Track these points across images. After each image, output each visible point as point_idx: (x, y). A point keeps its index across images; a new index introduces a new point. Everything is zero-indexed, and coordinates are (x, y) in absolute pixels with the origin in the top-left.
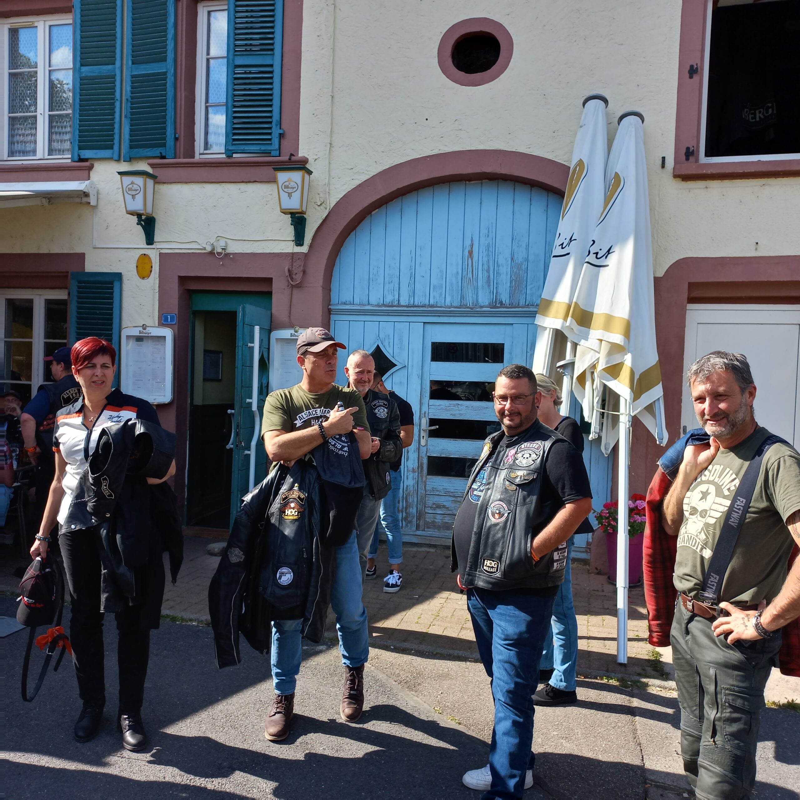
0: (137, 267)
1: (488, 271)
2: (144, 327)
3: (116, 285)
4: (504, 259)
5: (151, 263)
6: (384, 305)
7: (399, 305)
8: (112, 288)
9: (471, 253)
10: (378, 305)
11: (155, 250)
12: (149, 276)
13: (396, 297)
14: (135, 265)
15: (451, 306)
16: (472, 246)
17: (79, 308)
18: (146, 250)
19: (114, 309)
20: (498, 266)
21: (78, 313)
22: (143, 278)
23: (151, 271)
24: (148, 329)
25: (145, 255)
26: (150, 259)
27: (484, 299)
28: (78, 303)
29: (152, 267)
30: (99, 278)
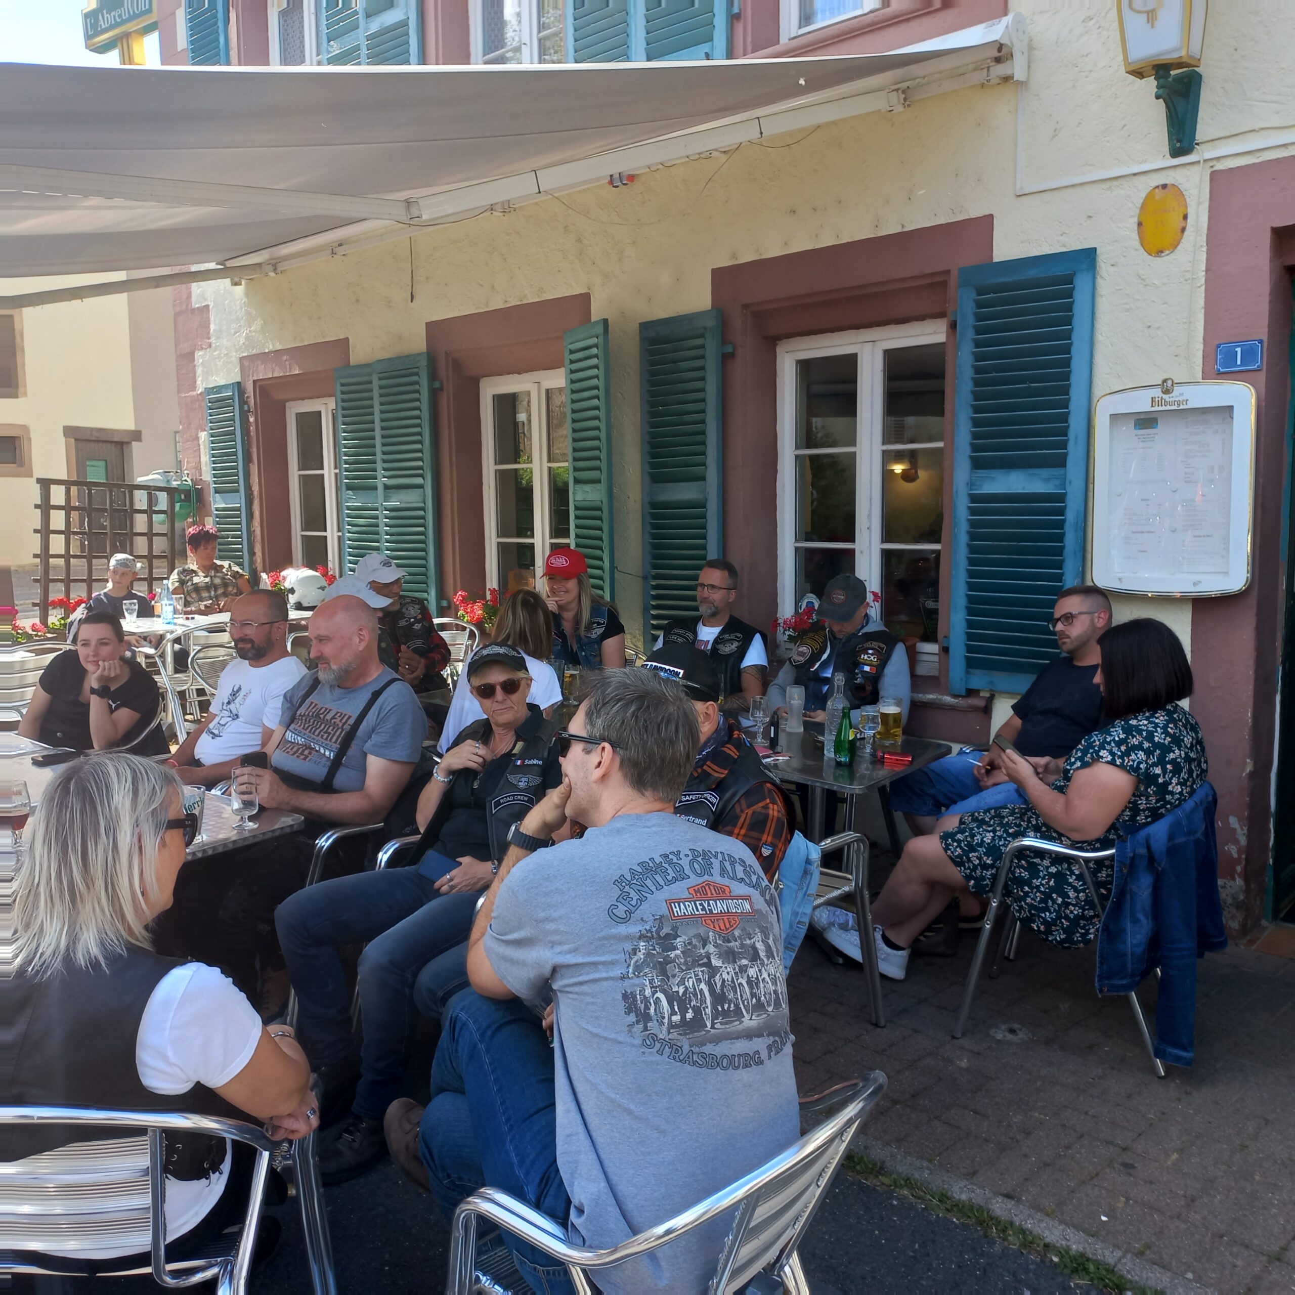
0: (1140, 224)
2: (1166, 387)
3: (1081, 283)
5: (1186, 206)
8: (1069, 294)
11: (1196, 169)
12: (1175, 245)
14: (1136, 220)
17: (978, 357)
18: (1171, 173)
19: (1074, 350)
21: (977, 370)
22: (1159, 253)
23: (1183, 230)
24: (1177, 390)
25: (1164, 186)
26: (1181, 194)
28: (978, 344)
29: (1185, 217)
30: (1033, 273)
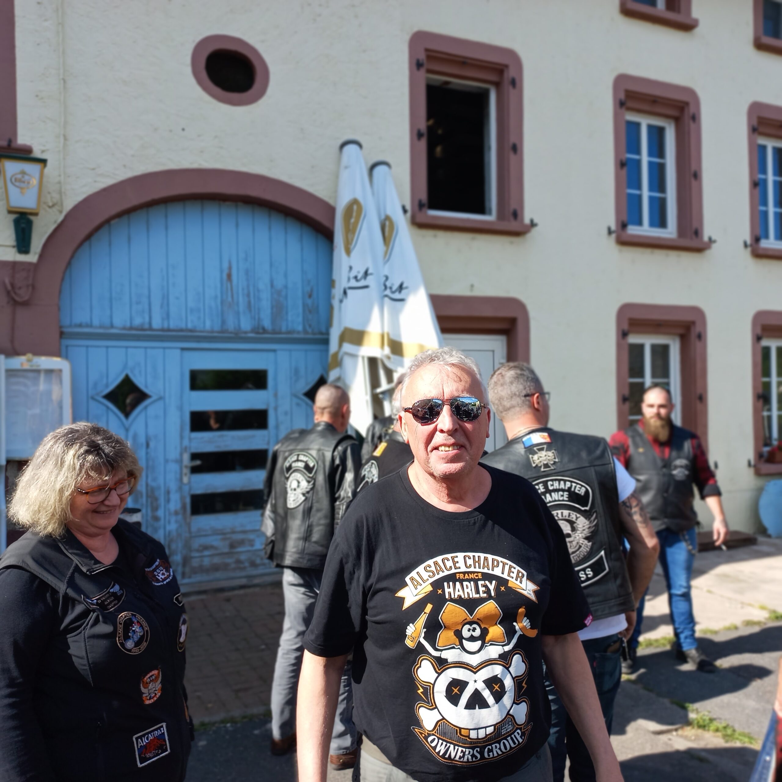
1: (248, 295)
4: (263, 285)
6: (131, 328)
7: (151, 329)
9: (229, 276)
10: (124, 328)
13: (147, 319)
15: (212, 332)
16: (230, 268)
20: (259, 291)
27: (246, 325)
